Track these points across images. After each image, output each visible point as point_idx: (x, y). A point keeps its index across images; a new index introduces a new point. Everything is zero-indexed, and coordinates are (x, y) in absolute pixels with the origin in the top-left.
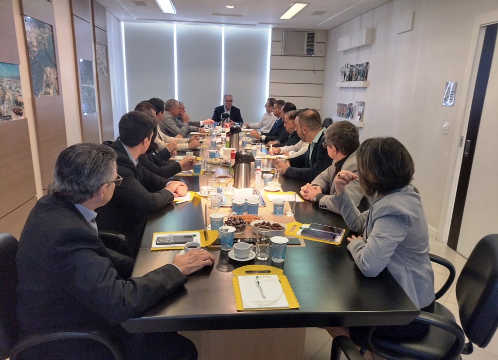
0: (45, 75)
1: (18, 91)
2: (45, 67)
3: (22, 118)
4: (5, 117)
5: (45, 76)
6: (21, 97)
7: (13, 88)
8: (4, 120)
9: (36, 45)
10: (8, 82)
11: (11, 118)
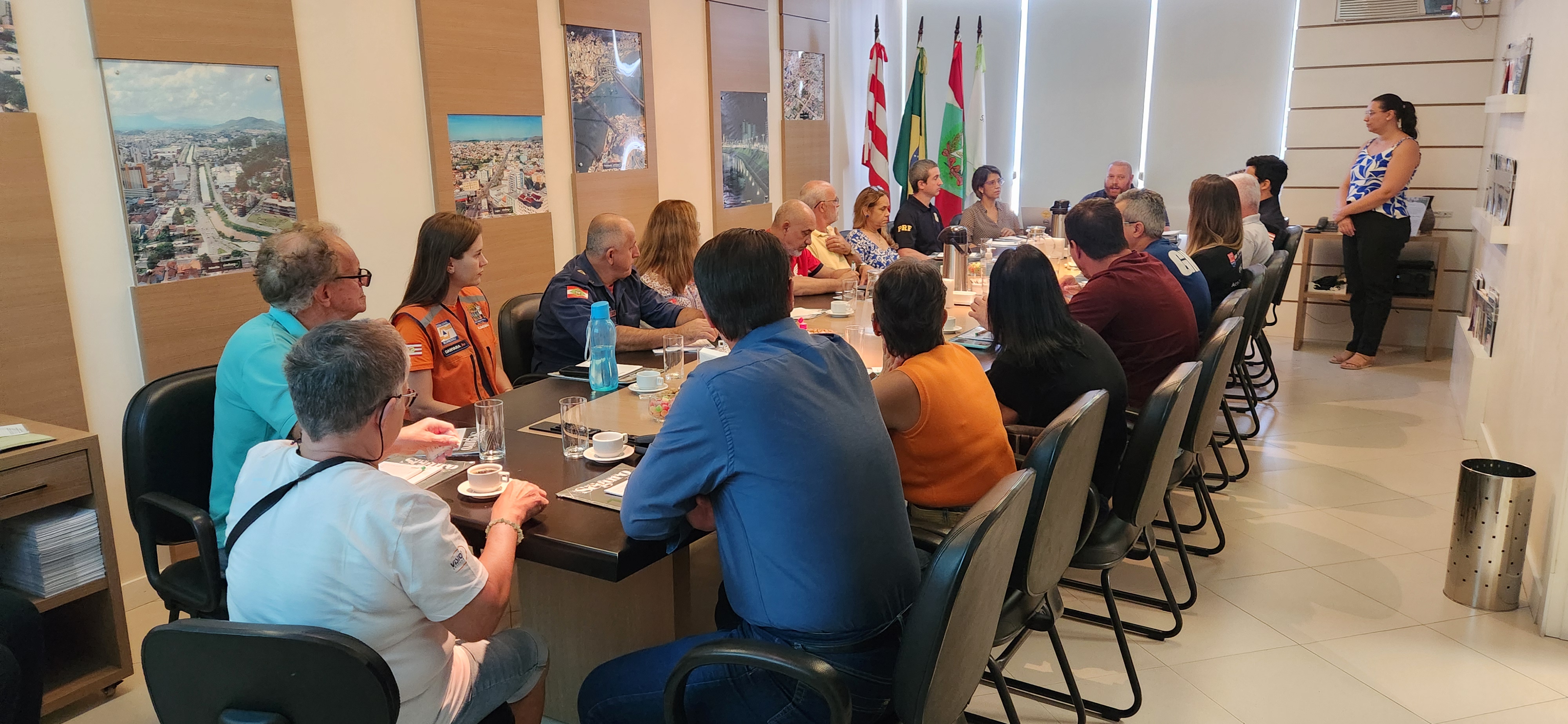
0: (609, 129)
1: (534, 163)
2: (613, 114)
3: (540, 211)
4: (499, 209)
5: (610, 133)
6: (540, 174)
7: (524, 158)
8: (495, 213)
9: (592, 76)
10: (514, 149)
11: (512, 212)
